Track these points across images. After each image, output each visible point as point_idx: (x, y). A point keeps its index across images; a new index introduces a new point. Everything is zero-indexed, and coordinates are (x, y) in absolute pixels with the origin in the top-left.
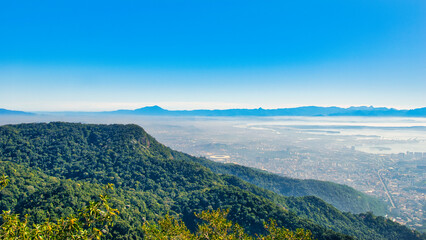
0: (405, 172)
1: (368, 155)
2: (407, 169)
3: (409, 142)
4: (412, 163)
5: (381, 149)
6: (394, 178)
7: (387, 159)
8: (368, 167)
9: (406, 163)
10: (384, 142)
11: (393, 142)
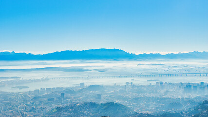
0: (39, 105)
1: (10, 94)
2: (41, 102)
3: (43, 80)
4: (44, 97)
5: (21, 88)
6: (30, 111)
7: (26, 96)
8: (10, 104)
9: (40, 97)
10: (24, 82)
11: (31, 81)
